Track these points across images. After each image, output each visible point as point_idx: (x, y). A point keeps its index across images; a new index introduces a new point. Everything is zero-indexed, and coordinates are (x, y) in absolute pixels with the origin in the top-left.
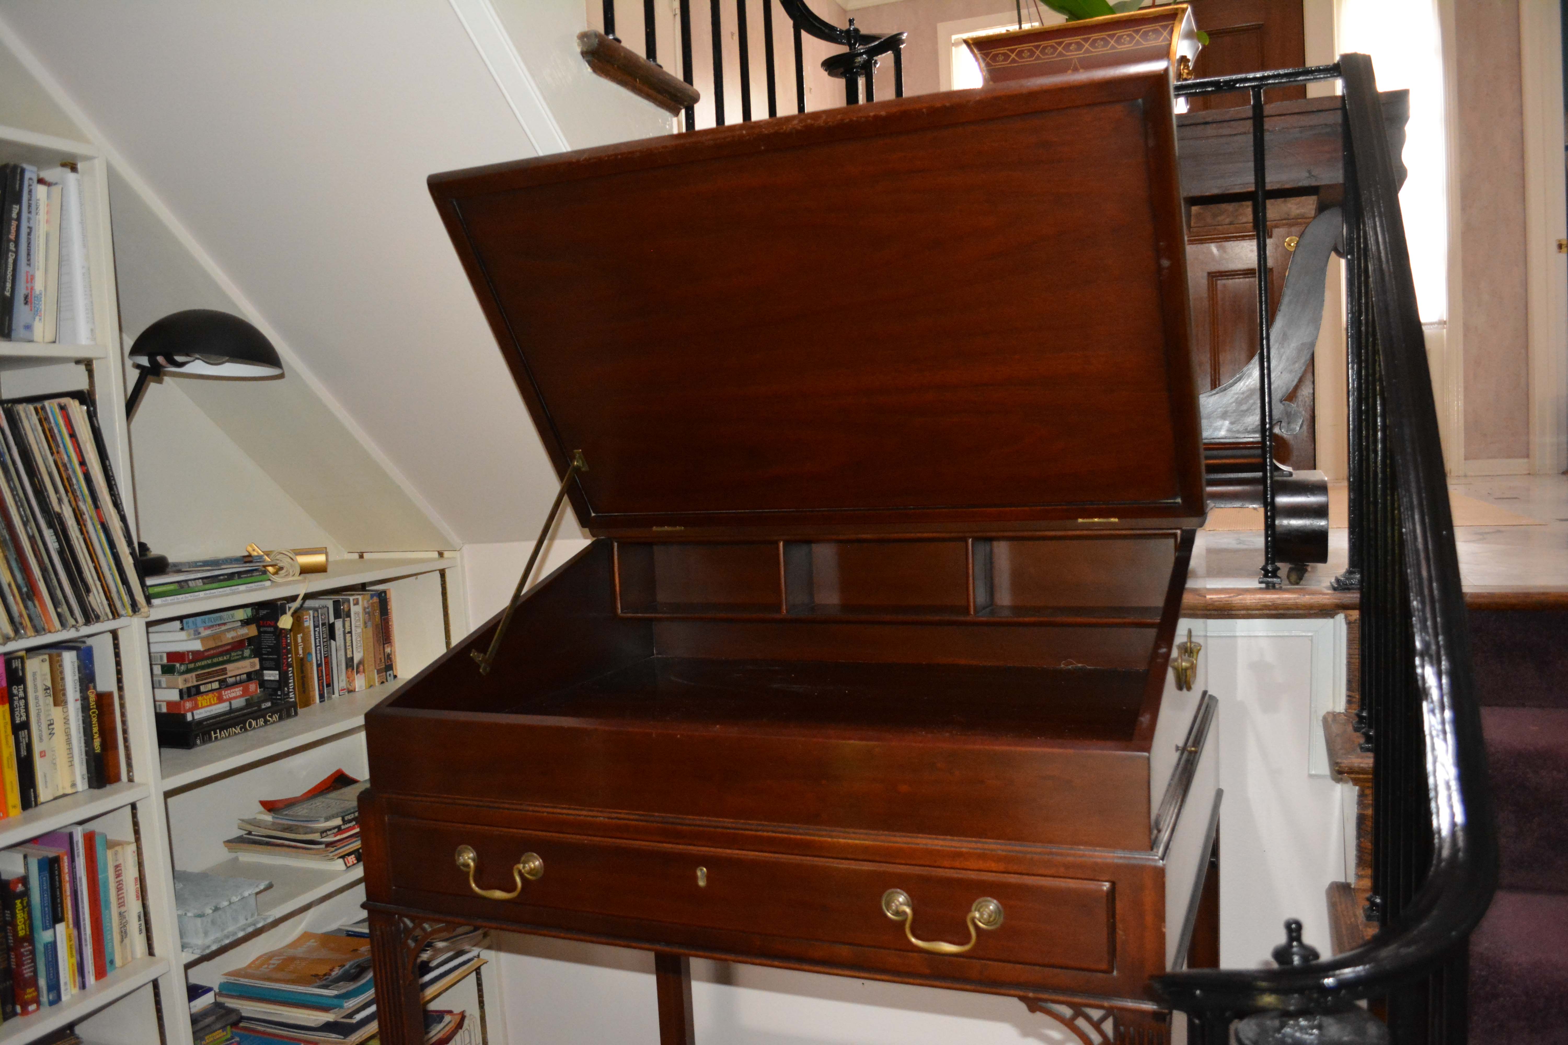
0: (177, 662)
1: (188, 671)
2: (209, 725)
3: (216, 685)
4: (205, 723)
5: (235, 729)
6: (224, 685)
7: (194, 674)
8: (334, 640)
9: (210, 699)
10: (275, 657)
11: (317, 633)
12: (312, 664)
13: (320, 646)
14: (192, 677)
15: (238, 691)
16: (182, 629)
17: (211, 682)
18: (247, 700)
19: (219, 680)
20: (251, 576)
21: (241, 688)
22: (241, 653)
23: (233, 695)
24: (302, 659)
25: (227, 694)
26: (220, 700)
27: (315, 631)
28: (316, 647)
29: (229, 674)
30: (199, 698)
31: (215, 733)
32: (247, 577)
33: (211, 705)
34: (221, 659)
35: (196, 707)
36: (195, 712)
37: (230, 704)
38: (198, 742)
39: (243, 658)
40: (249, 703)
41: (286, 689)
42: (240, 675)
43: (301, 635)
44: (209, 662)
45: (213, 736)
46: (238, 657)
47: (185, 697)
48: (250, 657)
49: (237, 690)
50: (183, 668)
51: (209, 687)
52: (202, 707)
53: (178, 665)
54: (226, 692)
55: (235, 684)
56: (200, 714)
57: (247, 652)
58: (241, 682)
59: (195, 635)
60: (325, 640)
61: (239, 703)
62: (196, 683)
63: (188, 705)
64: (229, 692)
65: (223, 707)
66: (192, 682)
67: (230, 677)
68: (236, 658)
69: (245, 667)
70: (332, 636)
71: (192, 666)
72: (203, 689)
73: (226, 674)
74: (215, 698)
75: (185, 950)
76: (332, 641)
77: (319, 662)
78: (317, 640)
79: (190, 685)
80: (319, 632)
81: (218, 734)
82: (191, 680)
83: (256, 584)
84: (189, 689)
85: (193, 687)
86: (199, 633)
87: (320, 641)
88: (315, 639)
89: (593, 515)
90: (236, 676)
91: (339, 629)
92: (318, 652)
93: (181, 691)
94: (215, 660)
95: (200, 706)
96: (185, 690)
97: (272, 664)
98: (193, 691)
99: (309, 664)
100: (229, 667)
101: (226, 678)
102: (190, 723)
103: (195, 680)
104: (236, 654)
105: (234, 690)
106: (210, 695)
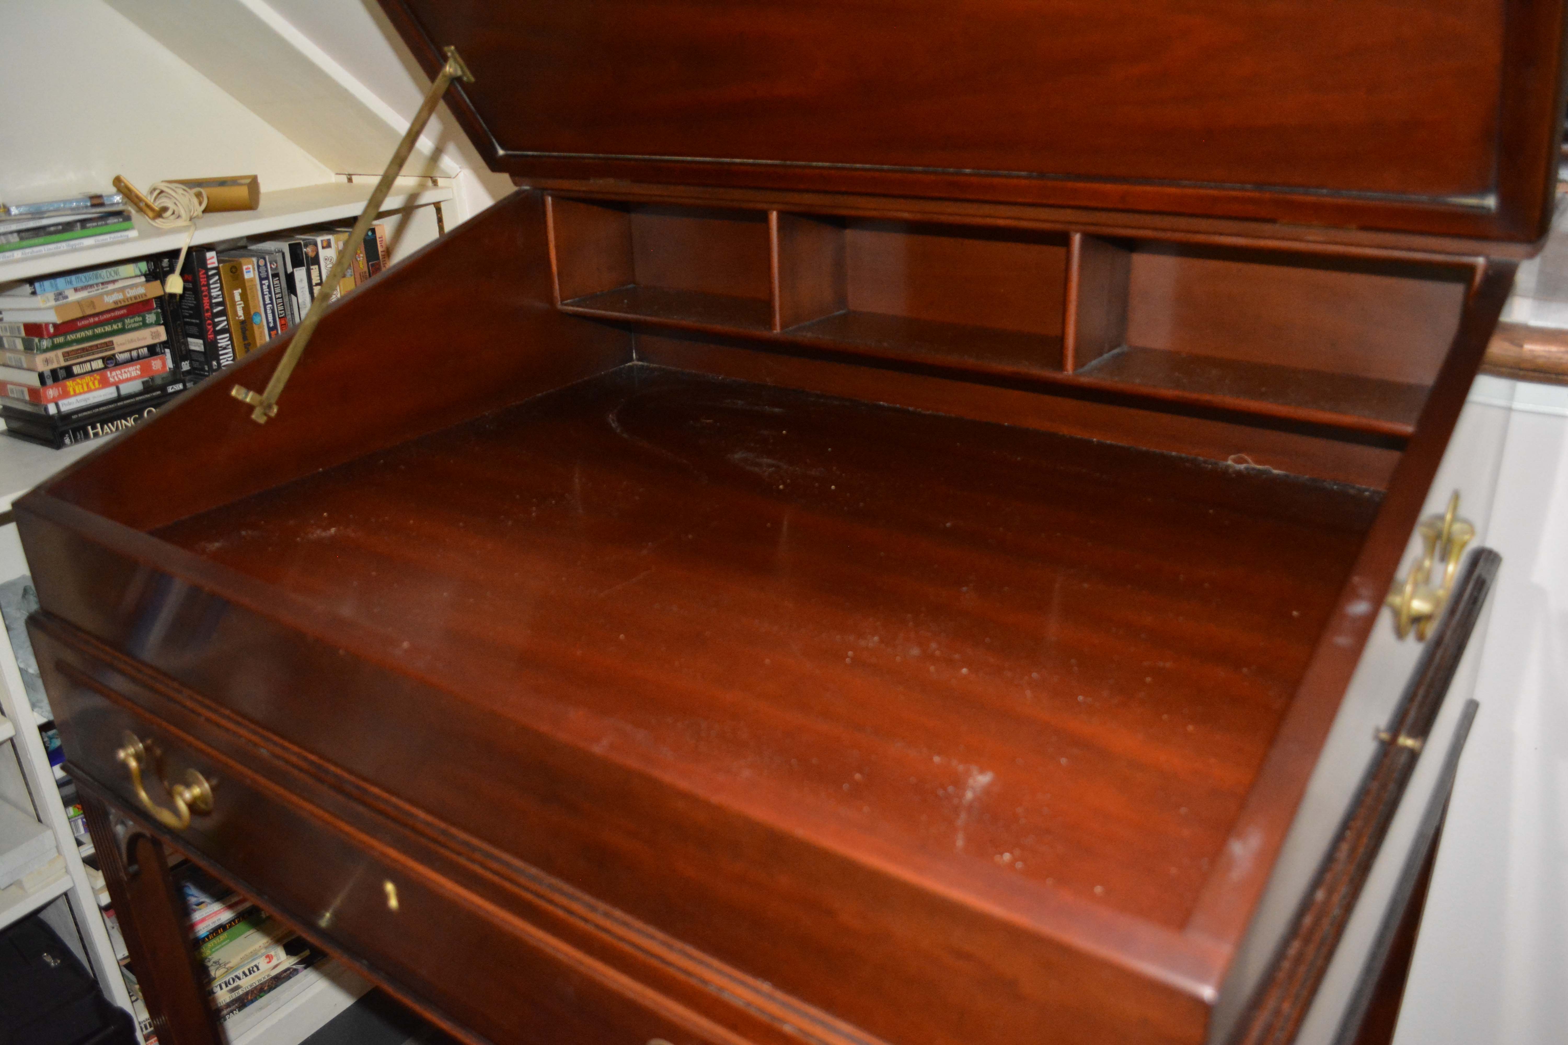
0: (37, 336)
1: (55, 347)
2: (79, 420)
3: (99, 364)
4: (74, 417)
5: (127, 420)
6: (111, 362)
7: (60, 352)
8: (296, 295)
9: (88, 385)
10: (198, 321)
11: (265, 287)
12: (260, 326)
13: (272, 303)
14: (57, 356)
15: (133, 370)
16: (34, 293)
17: (90, 361)
18: (143, 383)
19: (103, 358)
20: (106, 224)
21: (138, 367)
22: (141, 319)
23: (125, 376)
24: (243, 322)
25: (114, 375)
26: (105, 383)
27: (262, 285)
28: (265, 305)
29: (118, 349)
30: (70, 383)
31: (94, 428)
32: (97, 226)
33: (90, 390)
34: (108, 328)
35: (66, 395)
36: (60, 403)
37: (118, 389)
38: (67, 441)
39: (145, 325)
40: (148, 387)
41: (215, 363)
42: (137, 349)
43: (240, 291)
44: (89, 333)
45: (91, 432)
46: (137, 325)
47: (49, 381)
48: (157, 323)
49: (131, 369)
50: (45, 343)
51: (87, 367)
52: (75, 394)
53: (36, 340)
54: (114, 373)
55: (131, 361)
56: (68, 405)
57: (151, 318)
58: (139, 358)
59: (56, 300)
60: (278, 296)
61: (135, 386)
62: (63, 364)
63: (51, 393)
64: (118, 372)
65: (108, 393)
66: (58, 362)
67: (120, 353)
68: (133, 326)
69: (145, 339)
70: (292, 288)
71: (61, 340)
72: (76, 370)
73: (114, 349)
74: (96, 383)
75: (36, 710)
76: (293, 297)
77: (272, 325)
78: (267, 298)
79: (55, 366)
80: (269, 287)
81: (99, 429)
82: (57, 360)
83: (112, 235)
84: (54, 372)
85: (61, 368)
86: (66, 297)
87: (271, 299)
88: (263, 295)
89: (501, 152)
90: (130, 351)
91: (301, 281)
92: (269, 311)
93: (41, 376)
94: (99, 331)
95: (72, 393)
96: (47, 373)
97: (194, 330)
98: (62, 374)
99: (256, 328)
100: (117, 340)
101: (114, 355)
102: (52, 417)
103: (61, 359)
104: (132, 321)
105: (126, 370)
106: (88, 378)
